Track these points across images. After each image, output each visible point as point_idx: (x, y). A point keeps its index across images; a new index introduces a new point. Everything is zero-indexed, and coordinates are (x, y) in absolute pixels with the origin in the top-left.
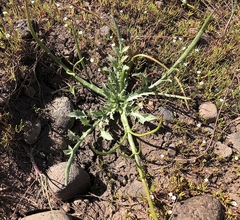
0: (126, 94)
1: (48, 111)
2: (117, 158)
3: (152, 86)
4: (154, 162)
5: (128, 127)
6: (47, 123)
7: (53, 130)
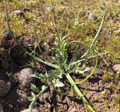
0: (68, 63)
1: (17, 76)
2: (68, 107)
3: (82, 57)
4: (97, 101)
5: (73, 81)
6: (16, 84)
7: (20, 89)
